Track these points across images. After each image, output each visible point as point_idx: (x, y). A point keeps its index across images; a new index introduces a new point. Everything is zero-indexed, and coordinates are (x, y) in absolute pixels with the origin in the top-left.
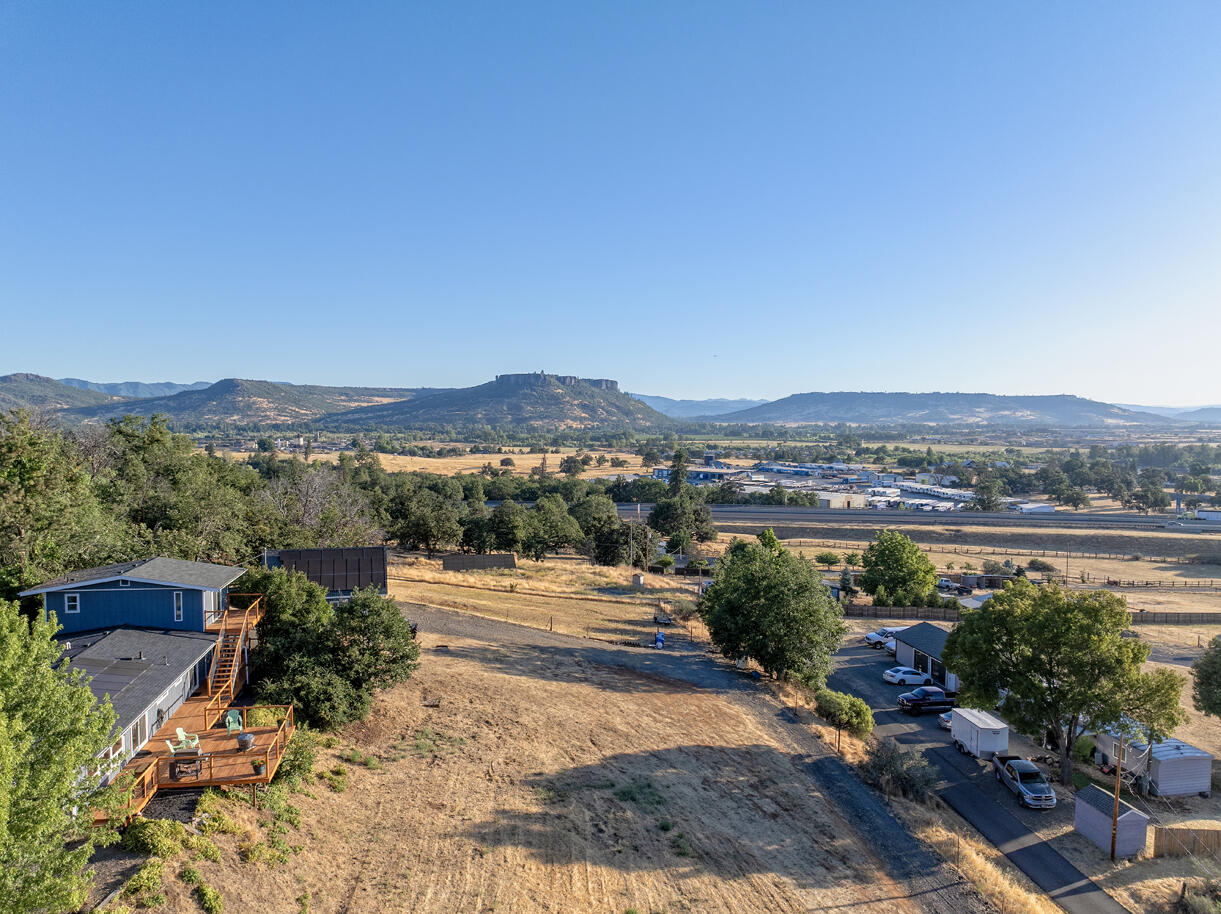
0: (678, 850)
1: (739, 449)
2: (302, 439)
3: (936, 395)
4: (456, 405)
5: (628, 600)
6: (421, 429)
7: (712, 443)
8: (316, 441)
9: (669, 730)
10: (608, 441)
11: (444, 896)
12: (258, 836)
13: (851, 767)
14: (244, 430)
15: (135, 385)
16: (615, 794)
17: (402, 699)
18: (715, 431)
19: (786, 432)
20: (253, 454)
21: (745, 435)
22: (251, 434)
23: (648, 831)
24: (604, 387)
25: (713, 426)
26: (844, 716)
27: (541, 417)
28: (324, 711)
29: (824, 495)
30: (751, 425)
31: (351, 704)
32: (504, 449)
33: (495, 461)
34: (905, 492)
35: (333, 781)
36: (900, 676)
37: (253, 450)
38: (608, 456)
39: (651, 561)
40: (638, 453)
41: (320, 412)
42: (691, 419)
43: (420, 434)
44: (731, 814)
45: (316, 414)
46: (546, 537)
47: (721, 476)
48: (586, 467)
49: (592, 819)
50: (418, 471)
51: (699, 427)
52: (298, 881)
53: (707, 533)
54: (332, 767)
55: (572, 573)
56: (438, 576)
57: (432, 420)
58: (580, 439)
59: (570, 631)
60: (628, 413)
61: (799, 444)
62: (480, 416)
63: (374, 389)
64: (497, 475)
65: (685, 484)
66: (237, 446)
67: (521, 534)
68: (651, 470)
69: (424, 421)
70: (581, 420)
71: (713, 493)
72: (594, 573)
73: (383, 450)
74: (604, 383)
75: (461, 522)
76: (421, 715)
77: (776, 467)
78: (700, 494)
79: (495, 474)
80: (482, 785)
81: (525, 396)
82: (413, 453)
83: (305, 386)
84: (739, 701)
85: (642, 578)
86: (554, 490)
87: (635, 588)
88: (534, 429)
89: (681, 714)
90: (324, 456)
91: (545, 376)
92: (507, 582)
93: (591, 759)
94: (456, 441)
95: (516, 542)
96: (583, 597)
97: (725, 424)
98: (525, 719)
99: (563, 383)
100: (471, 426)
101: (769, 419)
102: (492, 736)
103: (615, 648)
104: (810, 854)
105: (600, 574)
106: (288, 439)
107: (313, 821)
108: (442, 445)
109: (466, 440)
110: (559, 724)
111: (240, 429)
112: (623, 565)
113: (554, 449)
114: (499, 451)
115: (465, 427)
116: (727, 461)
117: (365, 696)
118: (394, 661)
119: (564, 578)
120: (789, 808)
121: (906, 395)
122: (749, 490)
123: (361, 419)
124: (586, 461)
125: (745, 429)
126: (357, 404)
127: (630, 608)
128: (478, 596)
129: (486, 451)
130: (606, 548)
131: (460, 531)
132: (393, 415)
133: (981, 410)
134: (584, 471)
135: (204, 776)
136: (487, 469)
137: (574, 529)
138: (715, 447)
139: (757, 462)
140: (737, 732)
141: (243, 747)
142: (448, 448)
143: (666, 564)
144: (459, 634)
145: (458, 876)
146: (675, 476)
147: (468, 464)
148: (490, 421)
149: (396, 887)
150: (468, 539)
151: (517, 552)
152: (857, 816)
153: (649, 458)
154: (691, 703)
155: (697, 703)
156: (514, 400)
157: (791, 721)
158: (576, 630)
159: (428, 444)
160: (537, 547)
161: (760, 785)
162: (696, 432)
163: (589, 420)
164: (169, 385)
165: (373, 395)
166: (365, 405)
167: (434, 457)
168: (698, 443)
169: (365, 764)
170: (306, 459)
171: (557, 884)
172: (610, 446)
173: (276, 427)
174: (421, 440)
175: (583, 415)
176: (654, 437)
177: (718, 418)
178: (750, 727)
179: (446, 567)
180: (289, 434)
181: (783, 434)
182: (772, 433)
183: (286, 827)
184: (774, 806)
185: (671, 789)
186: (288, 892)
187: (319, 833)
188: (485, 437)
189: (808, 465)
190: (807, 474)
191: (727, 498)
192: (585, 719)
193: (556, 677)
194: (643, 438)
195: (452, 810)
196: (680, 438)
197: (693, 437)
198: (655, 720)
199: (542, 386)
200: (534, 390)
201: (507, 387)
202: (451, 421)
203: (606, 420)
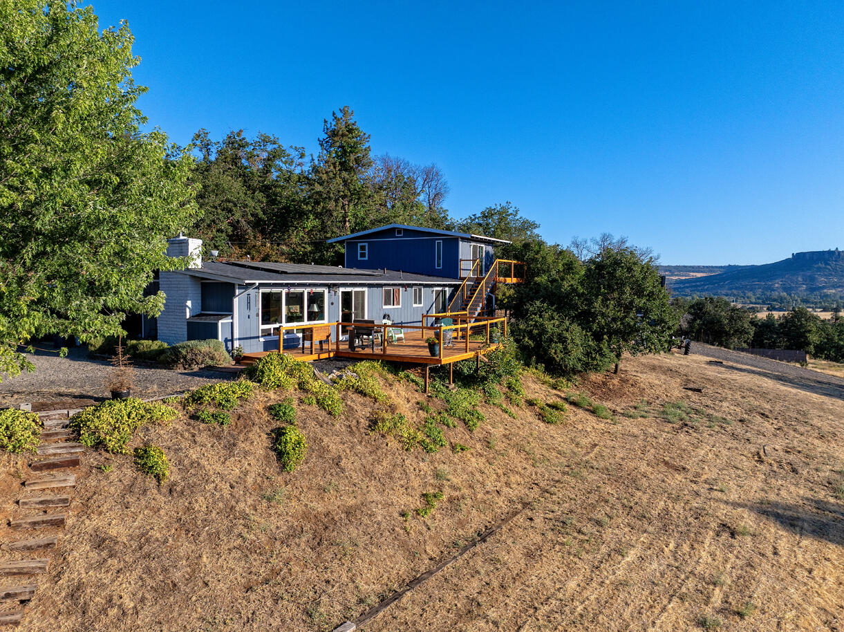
4: (756, 278)
6: (726, 295)
27: (834, 287)
57: (736, 288)
62: (777, 285)
63: (690, 267)
69: (731, 289)
81: (819, 269)
88: (827, 296)
91: (839, 252)
94: (755, 303)
100: (768, 293)
109: (764, 303)
115: (763, 293)
123: (680, 288)
126: (677, 278)
132: (704, 285)
148: (785, 289)
156: (808, 273)
165: (690, 271)
166: (684, 278)
188: (781, 300)
199: (836, 261)
200: (829, 265)
201: (803, 263)
202: (752, 290)
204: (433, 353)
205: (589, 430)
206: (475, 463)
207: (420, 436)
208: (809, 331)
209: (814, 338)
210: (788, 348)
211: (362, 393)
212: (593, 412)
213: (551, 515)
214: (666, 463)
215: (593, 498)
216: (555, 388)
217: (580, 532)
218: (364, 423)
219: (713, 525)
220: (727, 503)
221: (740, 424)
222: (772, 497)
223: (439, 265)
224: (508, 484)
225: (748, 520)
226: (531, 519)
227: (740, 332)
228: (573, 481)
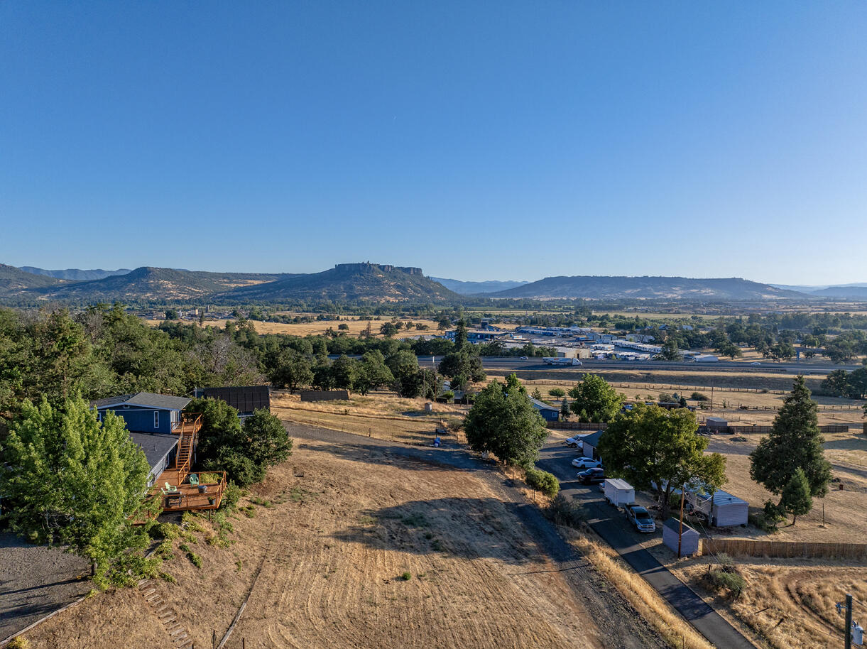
0: (434, 548)
1: (506, 317)
2: (197, 311)
3: (646, 278)
4: (307, 286)
5: (421, 420)
6: (282, 303)
7: (487, 312)
8: (207, 312)
9: (438, 491)
10: (415, 311)
11: (309, 565)
12: (214, 534)
13: (540, 510)
14: (155, 303)
15: (75, 272)
16: (402, 521)
17: (282, 473)
18: (490, 304)
19: (540, 305)
20: (163, 321)
21: (511, 307)
22: (160, 307)
23: (419, 539)
24: (412, 273)
25: (489, 301)
26: (540, 483)
27: (367, 294)
28: (241, 476)
29: (560, 350)
30: (516, 299)
31: (255, 473)
32: (341, 317)
33: (335, 326)
34: (618, 347)
35: (248, 512)
36: (582, 463)
37: (163, 319)
38: (414, 322)
39: (439, 394)
40: (436, 320)
41: (210, 291)
42: (473, 295)
43: (281, 306)
44: (467, 532)
45: (206, 292)
46: (369, 379)
47: (492, 336)
48: (399, 330)
49: (389, 533)
50: (281, 333)
51: (479, 301)
52: (235, 555)
53: (479, 376)
54: (246, 506)
55: (386, 402)
56: (298, 405)
57: (291, 296)
58: (395, 310)
59: (381, 436)
60: (429, 291)
61: (548, 313)
62: (324, 293)
63: (247, 274)
64: (336, 336)
65: (466, 342)
66: (150, 315)
67: (352, 378)
68: (443, 332)
69: (285, 297)
70: (396, 296)
71: (484, 348)
72: (400, 403)
73: (255, 318)
74: (412, 270)
75: (313, 370)
76: (293, 481)
77: (530, 330)
78: (476, 349)
79: (334, 335)
80: (328, 516)
81: (356, 279)
82: (276, 321)
83: (198, 272)
84: (479, 476)
85: (431, 406)
86: (376, 347)
87: (426, 411)
88: (362, 303)
89: (444, 482)
90: (213, 322)
91: (370, 265)
92: (343, 409)
93: (390, 504)
94: (307, 312)
95: (349, 382)
96: (392, 417)
97: (497, 299)
98: (353, 484)
99: (383, 270)
100: (317, 301)
101: (529, 295)
102: (334, 492)
103: (408, 446)
104: (508, 552)
105: (404, 403)
106: (187, 310)
107: (239, 530)
108: (297, 315)
109: (314, 311)
110: (373, 486)
111: (151, 303)
112: (420, 398)
113: (376, 317)
114: (338, 319)
115: (313, 301)
116: (497, 325)
117: (263, 469)
118: (279, 450)
119: (380, 406)
120: (500, 530)
121: (624, 278)
122: (509, 346)
123: (239, 296)
124: (398, 326)
125: (512, 302)
126: (235, 285)
127: (421, 424)
128: (325, 417)
129: (328, 319)
130: (408, 387)
131: (312, 376)
132: (261, 293)
133: (677, 289)
134: (397, 333)
135: (184, 505)
136: (329, 332)
137: (387, 374)
138: (490, 316)
139: (518, 326)
140: (476, 492)
141: (201, 491)
142: (301, 316)
143: (449, 397)
144: (314, 438)
145: (316, 557)
146: (459, 336)
147: (316, 328)
148: (331, 297)
149: (284, 561)
150: (316, 381)
151: (350, 389)
152: (538, 535)
153: (443, 324)
154: (451, 476)
155: (455, 476)
156: (348, 282)
157: (510, 486)
158: (387, 437)
159: (287, 313)
160: (365, 386)
161: (486, 519)
162: (477, 305)
163: (401, 296)
164: (100, 271)
165: (247, 279)
166: (242, 285)
167: (291, 323)
168: (478, 313)
169: (264, 505)
170: (201, 325)
171: (368, 561)
172: (416, 315)
173: (178, 302)
174: (282, 310)
175: (397, 293)
176: (447, 308)
177: (493, 294)
178: (485, 489)
179: (303, 399)
180: (188, 307)
181: (538, 306)
182: (530, 306)
183: (227, 532)
184: (492, 529)
185: (435, 519)
186: (231, 560)
187: (244, 536)
188: (328, 308)
189: (553, 328)
190: (552, 335)
191: (494, 352)
192: (387, 484)
193: (371, 462)
194: (439, 309)
195: (313, 527)
196: (466, 309)
197: (474, 308)
198: (428, 485)
199: (368, 272)
200: (363, 275)
201: (343, 272)
203: (414, 296)
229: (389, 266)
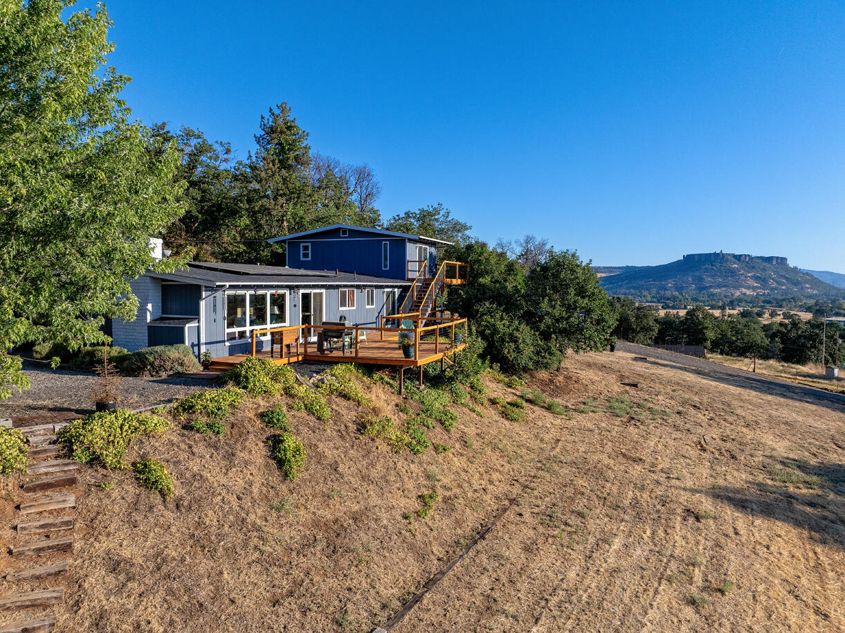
4: (651, 278)
10: (778, 303)
24: (774, 262)
27: (719, 286)
57: (634, 288)
58: (752, 302)
60: (796, 283)
62: (670, 285)
69: (627, 289)
70: (754, 288)
74: (775, 259)
81: (706, 270)
88: (713, 295)
91: (723, 255)
94: (651, 302)
99: (739, 260)
100: (662, 293)
109: (659, 302)
113: (731, 308)
115: (658, 292)
148: (677, 289)
156: (697, 274)
163: (760, 288)
175: (756, 285)
188: (674, 299)
194: (811, 302)
199: (720, 262)
200: (715, 266)
201: (692, 263)
202: (648, 289)
203: (776, 289)
204: (407, 354)
205: (549, 426)
206: (458, 462)
207: (407, 439)
208: (706, 328)
209: (711, 334)
210: (688, 343)
211: (346, 397)
212: (549, 408)
213: (536, 510)
214: (624, 455)
215: (570, 492)
216: (510, 387)
217: (566, 524)
218: (352, 427)
219: (679, 511)
220: (685, 489)
221: (678, 415)
222: (721, 482)
223: (385, 266)
224: (491, 482)
225: (706, 505)
226: (520, 515)
227: (647, 329)
228: (548, 476)
229: (745, 255)
